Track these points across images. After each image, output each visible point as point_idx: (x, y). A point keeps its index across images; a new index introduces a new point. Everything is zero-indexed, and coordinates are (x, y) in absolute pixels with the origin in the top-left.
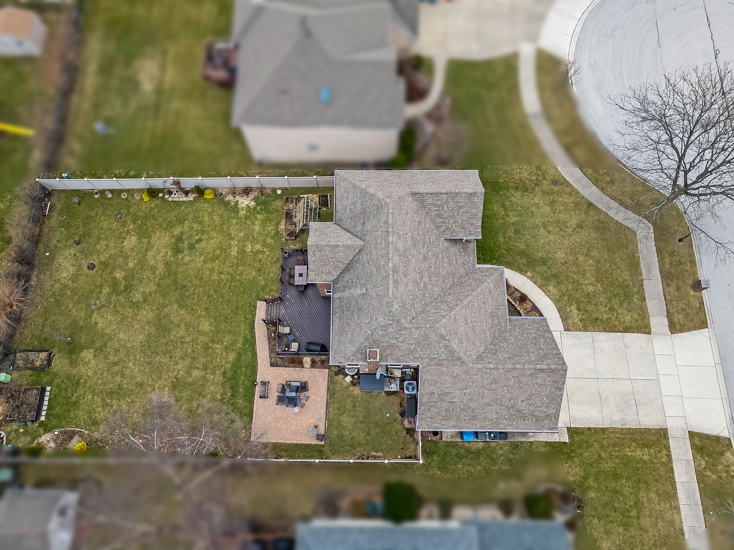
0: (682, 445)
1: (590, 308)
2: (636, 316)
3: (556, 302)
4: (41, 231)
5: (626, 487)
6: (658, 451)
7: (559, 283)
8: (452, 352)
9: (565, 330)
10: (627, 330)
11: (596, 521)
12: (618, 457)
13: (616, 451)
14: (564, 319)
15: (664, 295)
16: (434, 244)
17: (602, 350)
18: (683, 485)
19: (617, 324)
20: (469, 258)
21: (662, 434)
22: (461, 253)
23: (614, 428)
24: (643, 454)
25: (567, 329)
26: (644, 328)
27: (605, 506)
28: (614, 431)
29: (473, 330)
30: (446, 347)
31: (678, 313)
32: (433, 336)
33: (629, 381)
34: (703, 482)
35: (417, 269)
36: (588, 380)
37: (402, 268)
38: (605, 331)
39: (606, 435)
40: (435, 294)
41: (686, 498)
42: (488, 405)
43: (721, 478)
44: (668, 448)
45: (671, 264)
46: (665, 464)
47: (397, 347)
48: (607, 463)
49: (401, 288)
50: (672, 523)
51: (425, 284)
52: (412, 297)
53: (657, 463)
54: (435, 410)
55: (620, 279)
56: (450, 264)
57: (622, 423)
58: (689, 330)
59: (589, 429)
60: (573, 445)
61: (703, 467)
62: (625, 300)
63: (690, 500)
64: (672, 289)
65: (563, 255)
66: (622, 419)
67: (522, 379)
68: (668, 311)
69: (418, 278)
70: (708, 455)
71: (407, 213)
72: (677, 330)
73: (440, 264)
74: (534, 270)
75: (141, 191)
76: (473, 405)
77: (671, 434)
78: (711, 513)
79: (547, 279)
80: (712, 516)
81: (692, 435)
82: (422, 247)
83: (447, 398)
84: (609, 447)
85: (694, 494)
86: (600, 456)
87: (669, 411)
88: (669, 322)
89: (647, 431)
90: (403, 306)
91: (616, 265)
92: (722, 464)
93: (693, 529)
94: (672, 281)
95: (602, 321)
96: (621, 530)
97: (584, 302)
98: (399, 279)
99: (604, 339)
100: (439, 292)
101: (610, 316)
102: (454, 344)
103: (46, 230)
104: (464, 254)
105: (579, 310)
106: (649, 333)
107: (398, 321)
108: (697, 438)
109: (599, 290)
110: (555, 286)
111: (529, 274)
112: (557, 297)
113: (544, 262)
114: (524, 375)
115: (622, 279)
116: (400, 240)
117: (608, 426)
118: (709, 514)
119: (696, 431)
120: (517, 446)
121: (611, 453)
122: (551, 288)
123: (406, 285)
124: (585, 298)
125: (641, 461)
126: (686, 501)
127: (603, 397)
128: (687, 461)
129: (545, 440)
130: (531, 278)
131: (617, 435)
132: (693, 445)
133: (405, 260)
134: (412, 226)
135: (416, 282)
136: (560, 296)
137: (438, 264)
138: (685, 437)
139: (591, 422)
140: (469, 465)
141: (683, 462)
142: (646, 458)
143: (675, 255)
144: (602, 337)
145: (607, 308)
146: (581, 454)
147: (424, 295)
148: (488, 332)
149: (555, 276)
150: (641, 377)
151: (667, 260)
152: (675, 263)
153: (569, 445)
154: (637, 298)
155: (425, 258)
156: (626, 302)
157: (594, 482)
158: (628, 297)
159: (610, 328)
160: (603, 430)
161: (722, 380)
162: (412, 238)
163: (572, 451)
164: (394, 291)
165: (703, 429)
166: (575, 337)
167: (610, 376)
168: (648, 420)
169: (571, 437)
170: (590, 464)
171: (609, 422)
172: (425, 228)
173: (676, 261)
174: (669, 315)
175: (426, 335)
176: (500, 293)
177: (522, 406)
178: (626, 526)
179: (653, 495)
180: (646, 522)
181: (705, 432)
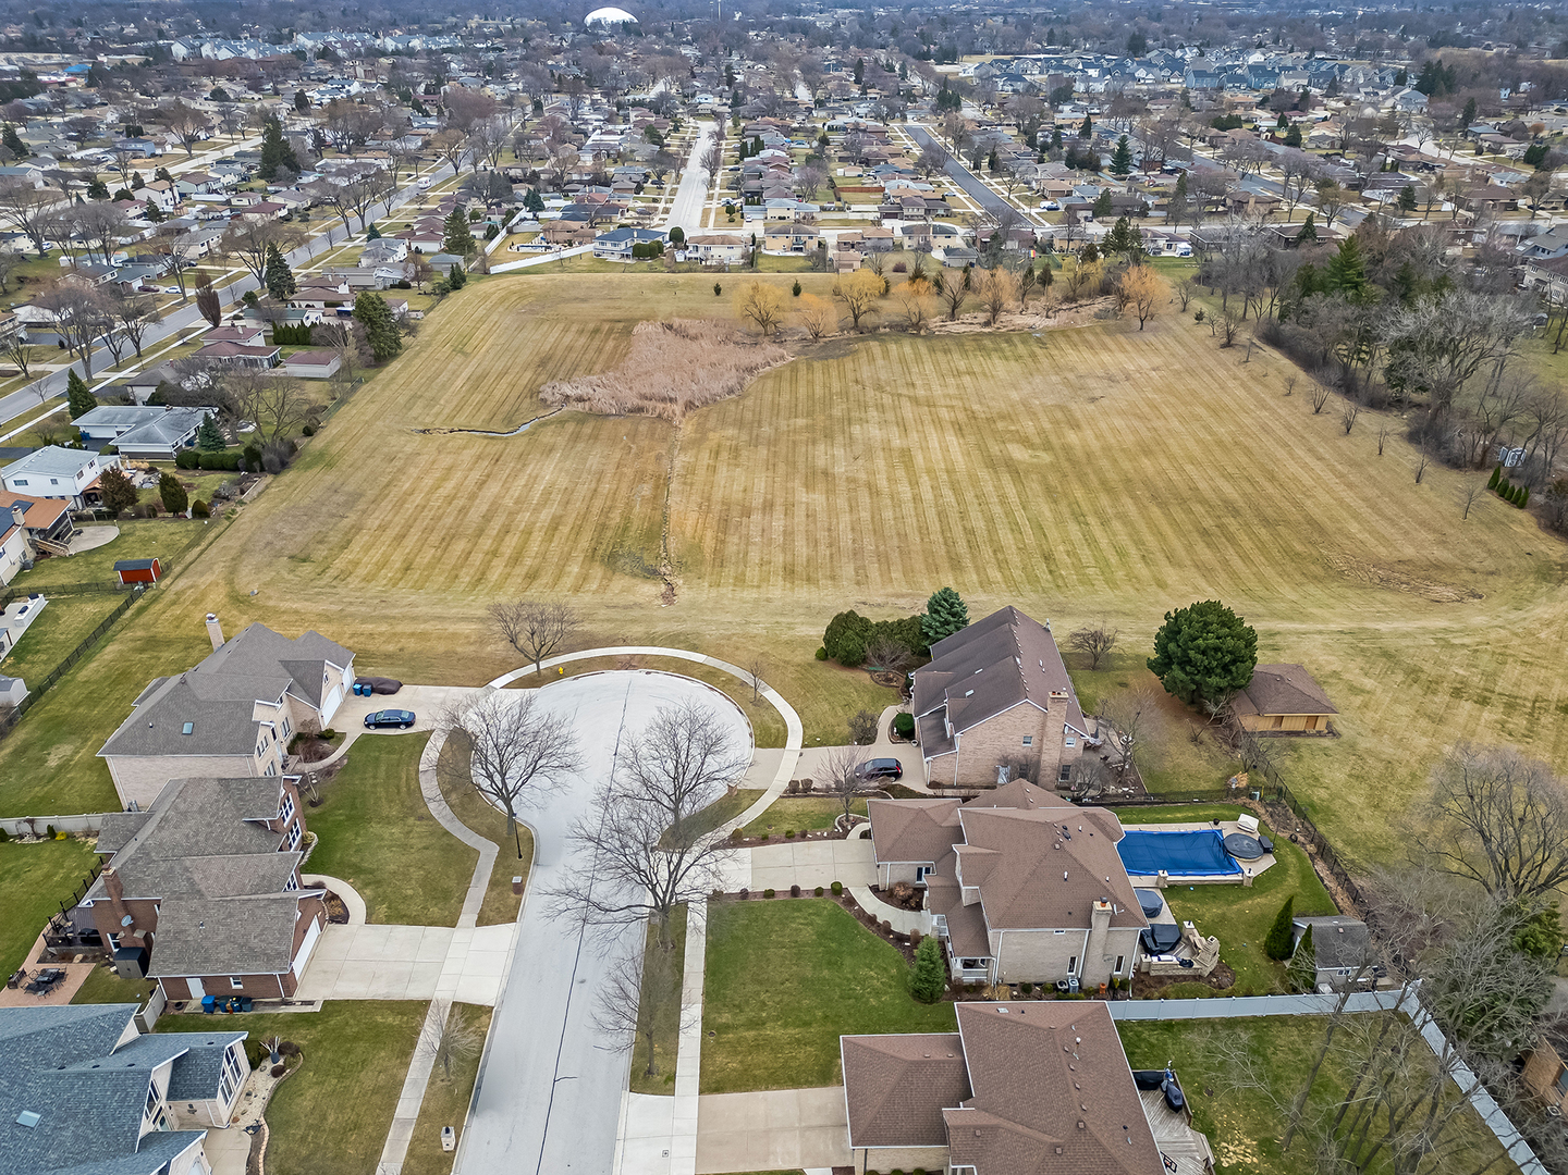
0: (440, 1013)
1: (402, 907)
2: (446, 914)
3: (368, 901)
5: (362, 1047)
6: (411, 1018)
7: (378, 887)
8: (192, 884)
9: (366, 923)
10: (431, 924)
12: (365, 1023)
13: (366, 1019)
14: (371, 916)
15: (484, 898)
17: (396, 939)
19: (423, 919)
21: (422, 1006)
23: (375, 1000)
25: (368, 923)
26: (450, 923)
28: (374, 1002)
30: (189, 879)
31: (492, 911)
32: (178, 869)
33: (412, 963)
38: (408, 924)
42: (222, 943)
44: (423, 1016)
46: (413, 1030)
47: (143, 881)
48: (352, 1028)
50: (395, 1076)
53: (406, 1027)
54: (168, 952)
55: (446, 886)
57: (385, 996)
58: (496, 924)
59: (348, 1001)
62: (442, 901)
65: (395, 868)
66: (387, 993)
67: (257, 911)
68: (481, 910)
72: (483, 924)
74: (357, 878)
76: (207, 944)
77: (431, 1007)
81: (456, 1004)
82: (209, 816)
83: (182, 937)
84: (360, 1015)
86: (347, 1022)
87: (441, 989)
88: (479, 917)
89: (409, 1002)
91: (447, 875)
93: (415, 1082)
95: (409, 916)
96: (335, 1081)
101: (420, 913)
102: (197, 877)
105: (389, 908)
106: (454, 926)
107: (148, 854)
109: (419, 894)
110: (373, 890)
111: (351, 880)
112: (371, 898)
113: (372, 872)
114: (258, 907)
115: (448, 886)
117: (369, 999)
119: (461, 1001)
121: (360, 1020)
122: (368, 891)
124: (400, 900)
125: (389, 1026)
130: (351, 883)
136: (374, 897)
138: (448, 1005)
142: (396, 1023)
144: (402, 929)
145: (419, 908)
149: (378, 882)
150: (427, 960)
154: (456, 901)
155: (209, 825)
156: (442, 903)
157: (329, 1044)
159: (414, 922)
161: (510, 961)
166: (373, 929)
168: (415, 993)
169: (324, 1007)
170: (333, 1030)
171: (373, 995)
175: (172, 867)
177: (254, 942)
181: (474, 1003)
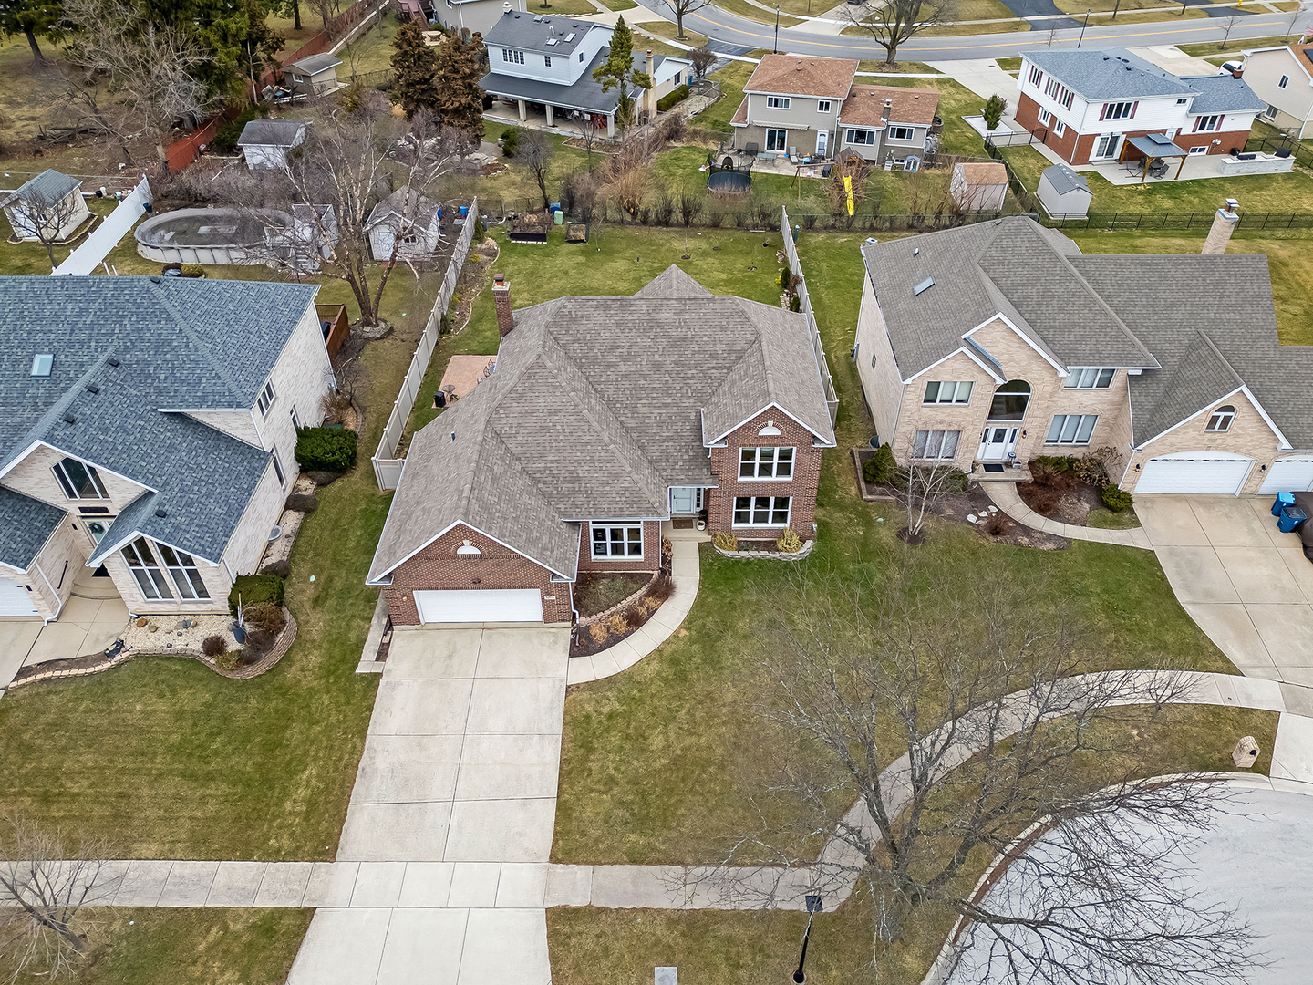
0: (290, 887)
1: (615, 738)
2: (594, 832)
3: (627, 676)
4: (727, 228)
5: (246, 763)
6: (294, 831)
7: (666, 680)
9: (568, 687)
10: (563, 810)
11: (207, 697)
12: (306, 753)
13: (318, 751)
14: (591, 686)
15: (645, 910)
16: (686, 388)
17: (521, 750)
18: (209, 875)
19: (578, 788)
20: (682, 471)
21: (324, 847)
22: (687, 452)
23: (362, 752)
24: (295, 803)
25: (569, 690)
26: (566, 849)
27: (226, 719)
28: (357, 752)
29: (542, 428)
31: (598, 936)
33: (449, 796)
34: (200, 920)
35: (635, 348)
36: (464, 718)
37: (630, 318)
38: (564, 762)
39: (352, 737)
40: (602, 386)
41: (181, 877)
43: (194, 963)
44: (293, 856)
45: (729, 940)
46: (264, 843)
48: (301, 733)
49: (599, 317)
50: (147, 836)
51: (615, 366)
52: (588, 338)
53: (270, 827)
55: (682, 811)
56: (661, 423)
57: (368, 769)
58: (554, 959)
59: (370, 709)
60: (348, 679)
61: (231, 925)
62: (633, 815)
63: (175, 884)
64: (661, 930)
65: (729, 697)
66: (376, 771)
68: (602, 910)
69: (621, 350)
70: (250, 945)
71: (723, 329)
72: (554, 922)
73: (653, 399)
74: (692, 641)
75: (785, 261)
77: (320, 867)
78: (132, 923)
79: (674, 661)
80: (125, 924)
81: (306, 914)
82: (674, 359)
84: (329, 739)
85: (183, 896)
86: (317, 723)
87: (370, 873)
88: (576, 911)
89: (340, 818)
90: (574, 320)
91: (716, 807)
92: (222, 973)
94: (683, 935)
95: (585, 759)
96: (175, 738)
97: (628, 727)
98: (612, 312)
99: (544, 760)
100: (606, 396)
101: (595, 777)
103: (730, 232)
104: (685, 457)
105: (610, 716)
106: (554, 859)
108: (294, 925)
109: (655, 761)
110: (658, 673)
111: (684, 633)
112: (638, 678)
113: (712, 660)
115: (683, 815)
116: (675, 314)
117: (367, 742)
118: (131, 919)
119: (312, 926)
120: (369, 601)
121: (316, 742)
122: (655, 665)
123: (606, 327)
124: (636, 729)
125: (285, 794)
126: (175, 877)
127: (425, 740)
128: (255, 894)
129: (368, 640)
130: (676, 635)
131: (347, 757)
132: (283, 912)
133: (645, 324)
134: (705, 339)
135: (614, 347)
136: (638, 683)
137: (654, 395)
138: (306, 898)
139: (383, 713)
140: (359, 542)
141: (255, 884)
142: (288, 806)
143: (754, 954)
144: (550, 755)
145: (613, 772)
146: (328, 692)
147: (594, 363)
148: (543, 465)
149: (681, 677)
150: (455, 824)
151: (739, 931)
152: (733, 950)
153: (350, 674)
154: (637, 842)
155: (657, 367)
156: (627, 815)
157: (274, 709)
158: (641, 823)
159: (570, 771)
160: (363, 733)
162: (684, 340)
163: (338, 678)
164: (591, 303)
165: (311, 945)
166: (552, 701)
167: (465, 759)
168: (362, 824)
169: (363, 677)
170: (308, 706)
171: (375, 746)
172: (710, 369)
173: (738, 954)
174: (591, 913)
176: (616, 502)
178: (177, 751)
179: (211, 808)
180: (169, 787)
181: (303, 948)
